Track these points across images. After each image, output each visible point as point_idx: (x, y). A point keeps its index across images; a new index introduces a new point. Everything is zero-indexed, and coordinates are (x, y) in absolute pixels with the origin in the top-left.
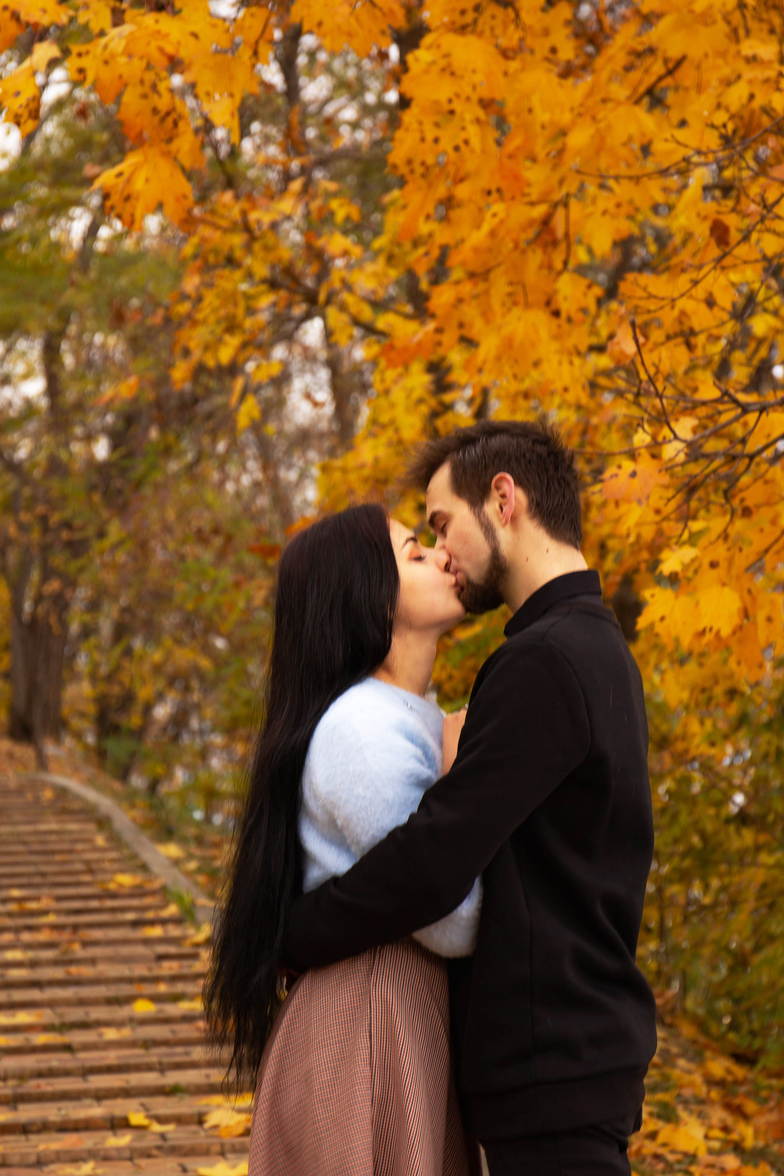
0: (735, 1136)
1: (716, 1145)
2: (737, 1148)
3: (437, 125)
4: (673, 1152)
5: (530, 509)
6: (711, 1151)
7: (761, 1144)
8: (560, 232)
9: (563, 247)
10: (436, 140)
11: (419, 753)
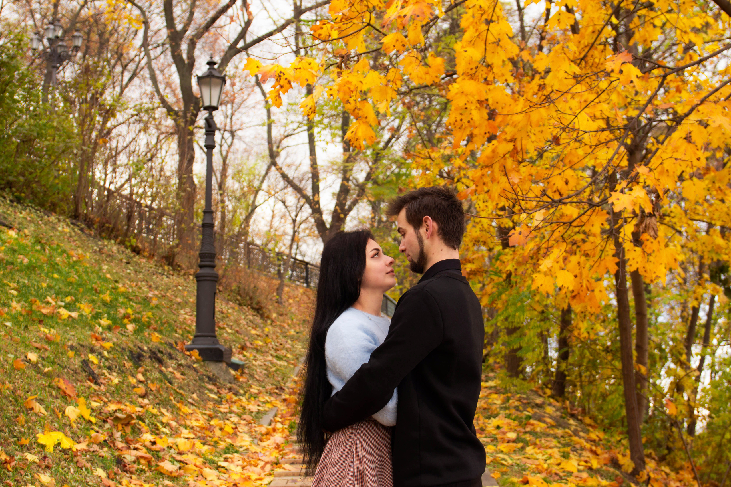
0: (589, 465)
1: (581, 468)
2: (590, 469)
3: (461, 114)
4: (564, 472)
5: (438, 231)
6: (579, 471)
7: (599, 466)
8: (519, 149)
9: (521, 153)
10: (461, 120)
11: (369, 337)
